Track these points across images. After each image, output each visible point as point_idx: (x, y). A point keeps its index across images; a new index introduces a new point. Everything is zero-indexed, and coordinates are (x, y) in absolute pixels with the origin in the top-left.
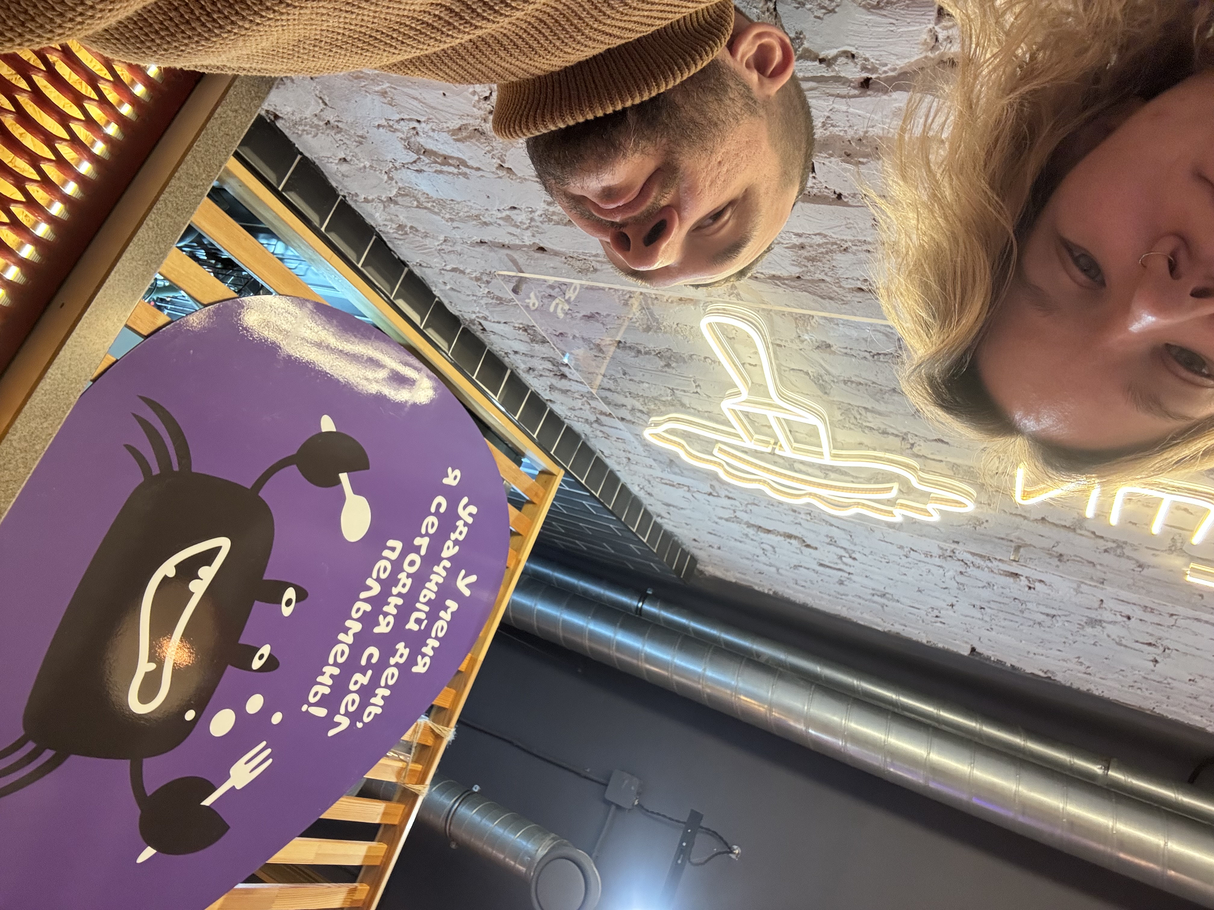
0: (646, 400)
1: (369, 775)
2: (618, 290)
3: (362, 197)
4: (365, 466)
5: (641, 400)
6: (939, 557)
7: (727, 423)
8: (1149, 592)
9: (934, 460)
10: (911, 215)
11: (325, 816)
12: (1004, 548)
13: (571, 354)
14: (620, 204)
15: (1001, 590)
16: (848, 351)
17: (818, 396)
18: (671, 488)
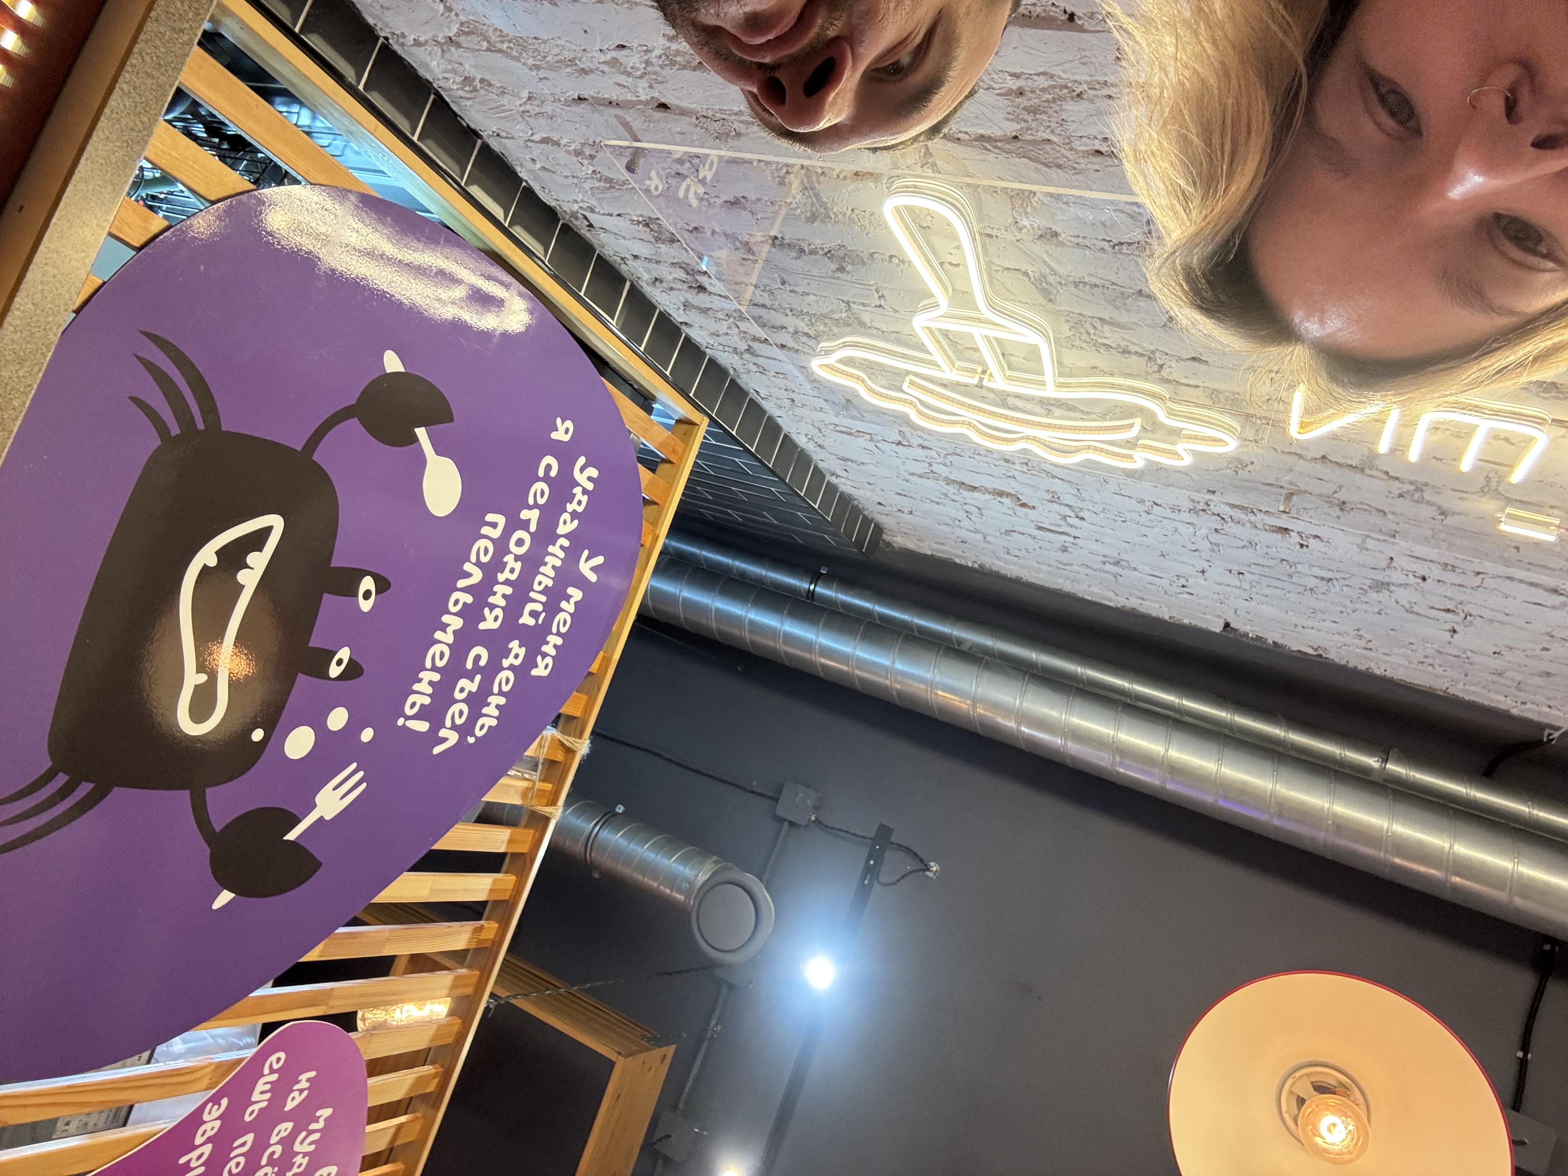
0: (813, 318)
1: (489, 797)
2: (768, 163)
3: (410, 39)
4: (448, 417)
5: (807, 318)
6: (1190, 512)
7: (921, 348)
8: (1451, 545)
9: (1188, 385)
10: (1167, 39)
11: (437, 846)
12: (1272, 496)
13: (710, 256)
14: (771, 36)
15: (1266, 550)
16: (1080, 240)
17: (1040, 305)
18: (848, 437)
